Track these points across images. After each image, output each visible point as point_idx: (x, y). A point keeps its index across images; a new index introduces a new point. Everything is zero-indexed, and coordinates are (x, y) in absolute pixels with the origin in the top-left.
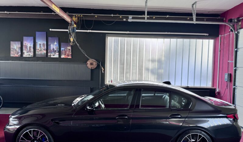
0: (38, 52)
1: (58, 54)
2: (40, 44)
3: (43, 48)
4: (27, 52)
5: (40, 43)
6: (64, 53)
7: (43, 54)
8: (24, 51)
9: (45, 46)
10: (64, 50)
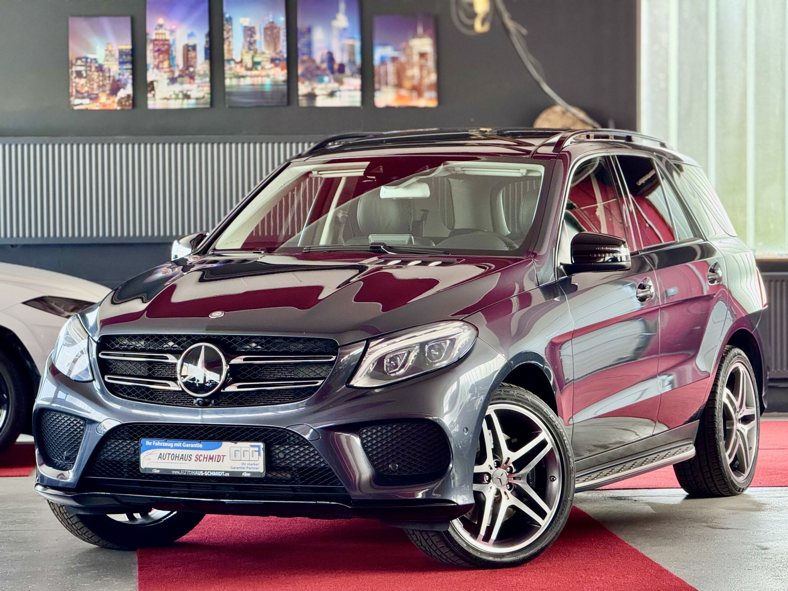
0: (239, 77)
1: (357, 82)
2: (250, 31)
3: (269, 53)
4: (173, 80)
5: (246, 21)
6: (392, 79)
7: (268, 88)
8: (151, 76)
9: (278, 37)
10: (394, 59)
